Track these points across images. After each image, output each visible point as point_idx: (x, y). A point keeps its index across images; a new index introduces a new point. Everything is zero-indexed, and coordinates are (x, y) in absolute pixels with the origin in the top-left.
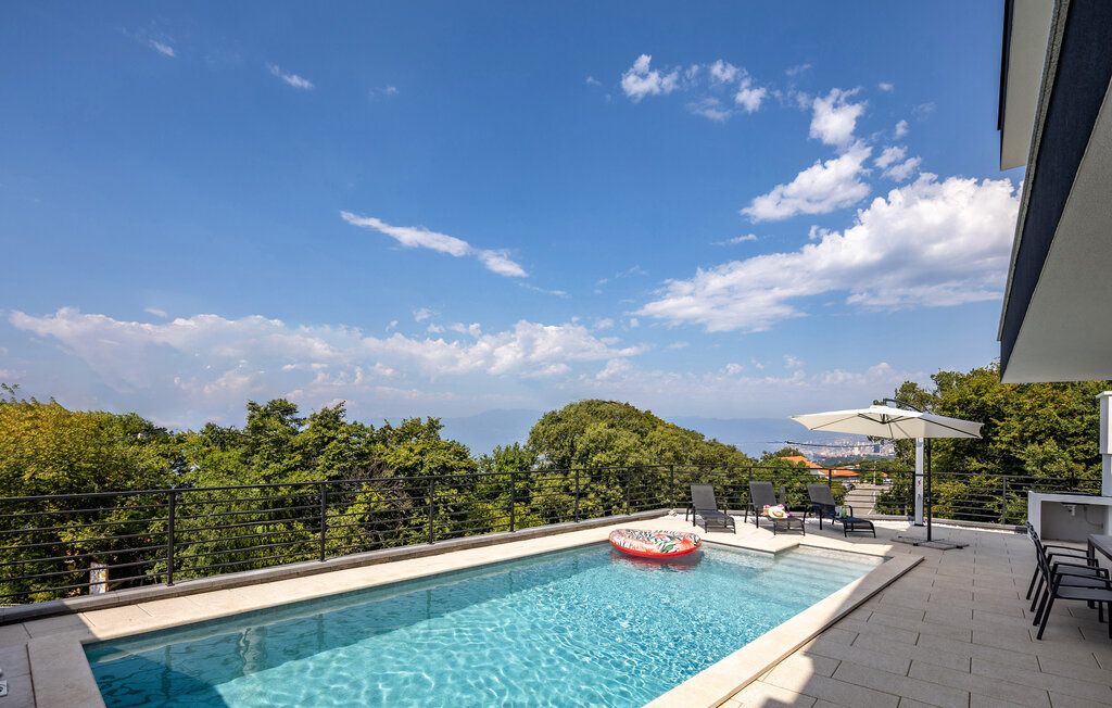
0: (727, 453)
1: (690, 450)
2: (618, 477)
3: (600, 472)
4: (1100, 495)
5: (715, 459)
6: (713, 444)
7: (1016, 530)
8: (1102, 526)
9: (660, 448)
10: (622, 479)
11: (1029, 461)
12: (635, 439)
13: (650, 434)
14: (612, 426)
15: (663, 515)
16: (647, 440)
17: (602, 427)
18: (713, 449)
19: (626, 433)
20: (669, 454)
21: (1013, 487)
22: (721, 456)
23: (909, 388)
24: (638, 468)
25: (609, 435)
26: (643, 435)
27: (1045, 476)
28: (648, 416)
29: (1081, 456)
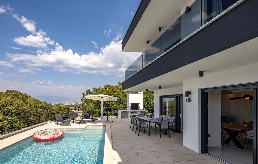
0: (49, 105)
1: (39, 105)
2: (16, 114)
3: (8, 113)
4: (127, 110)
5: (46, 107)
6: (45, 103)
7: (116, 117)
8: (127, 115)
9: (30, 104)
10: (17, 114)
11: (111, 105)
12: (21, 102)
13: (26, 101)
14: (12, 98)
15: (46, 124)
16: (25, 102)
17: (8, 98)
18: (45, 104)
19: (18, 100)
20: (33, 106)
21: (108, 109)
22: (47, 106)
23: (89, 90)
24: (23, 110)
25: (12, 101)
26: (25, 100)
27: (113, 107)
28: (25, 95)
29: (117, 103)
